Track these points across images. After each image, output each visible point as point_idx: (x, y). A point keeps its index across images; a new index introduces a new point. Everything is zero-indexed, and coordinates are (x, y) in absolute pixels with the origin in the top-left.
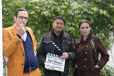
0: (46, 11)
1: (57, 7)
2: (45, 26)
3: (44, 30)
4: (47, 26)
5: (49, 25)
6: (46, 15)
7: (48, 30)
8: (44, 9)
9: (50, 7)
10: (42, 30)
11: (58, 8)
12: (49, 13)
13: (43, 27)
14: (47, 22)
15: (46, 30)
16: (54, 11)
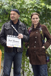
0: (6, 6)
2: (5, 16)
3: (4, 19)
5: (8, 16)
6: (6, 9)
8: (5, 4)
9: (9, 2)
11: (15, 3)
12: (8, 7)
13: (4, 17)
14: (7, 14)
16: (12, 5)
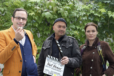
0: (48, 12)
1: (60, 7)
2: (46, 28)
4: (48, 29)
5: (50, 28)
6: (48, 17)
7: (50, 33)
8: (46, 10)
10: (43, 33)
11: (61, 9)
12: (50, 14)
13: (44, 30)
14: (49, 24)
15: (47, 34)
16: (57, 12)
